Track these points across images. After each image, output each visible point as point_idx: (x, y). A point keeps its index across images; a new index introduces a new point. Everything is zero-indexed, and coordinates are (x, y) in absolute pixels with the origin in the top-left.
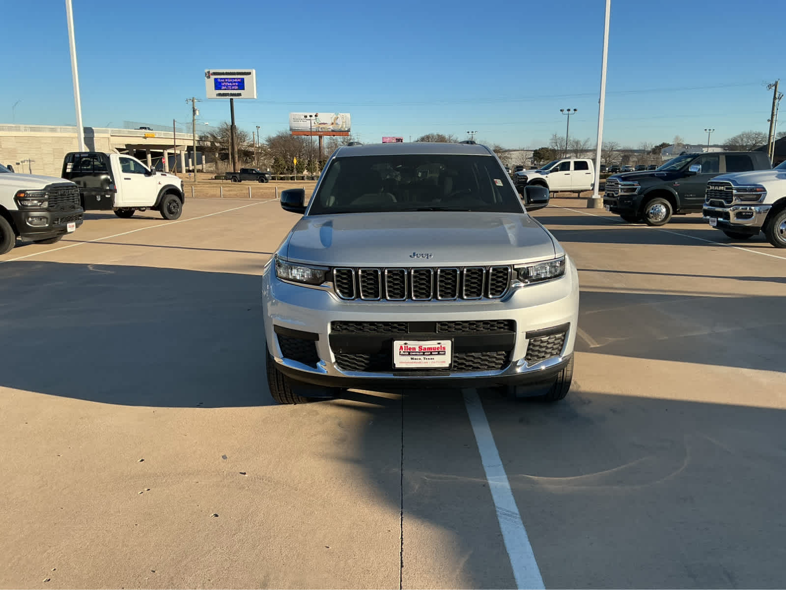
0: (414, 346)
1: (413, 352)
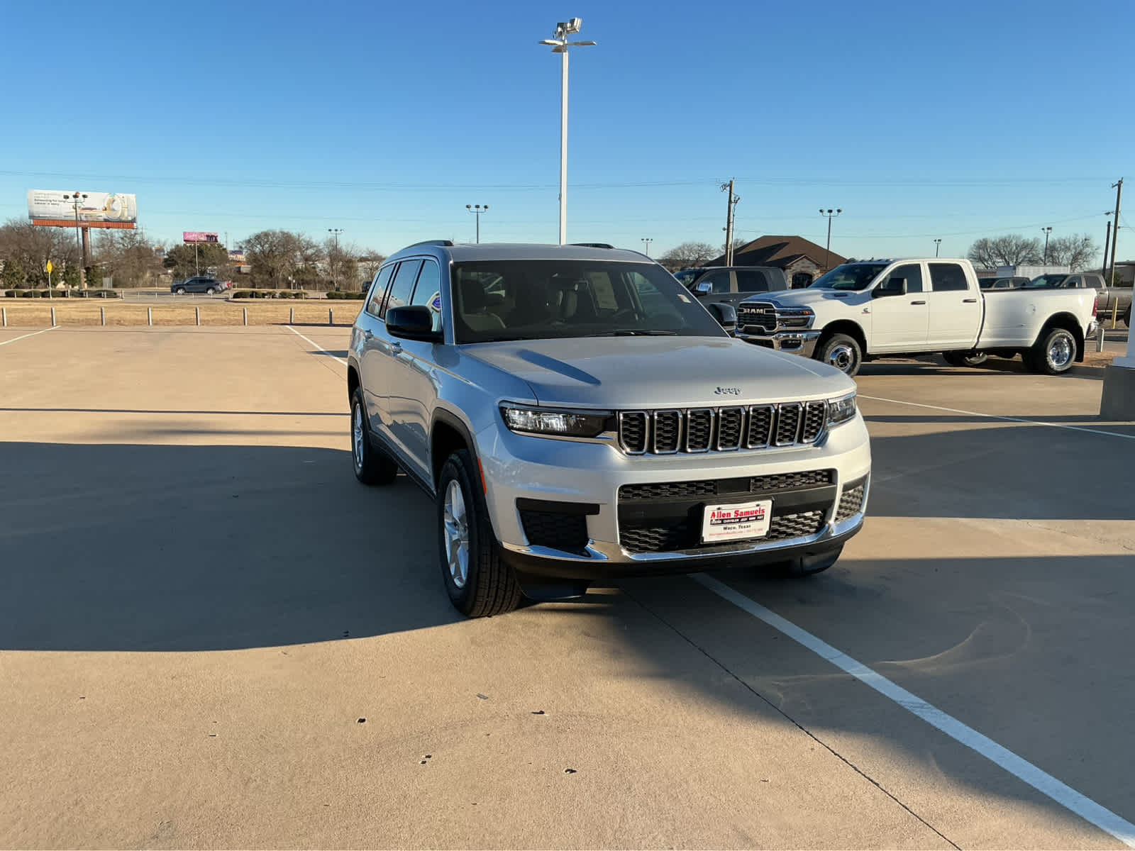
0: (729, 512)
1: (727, 519)
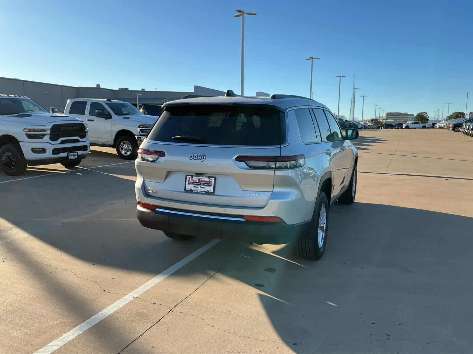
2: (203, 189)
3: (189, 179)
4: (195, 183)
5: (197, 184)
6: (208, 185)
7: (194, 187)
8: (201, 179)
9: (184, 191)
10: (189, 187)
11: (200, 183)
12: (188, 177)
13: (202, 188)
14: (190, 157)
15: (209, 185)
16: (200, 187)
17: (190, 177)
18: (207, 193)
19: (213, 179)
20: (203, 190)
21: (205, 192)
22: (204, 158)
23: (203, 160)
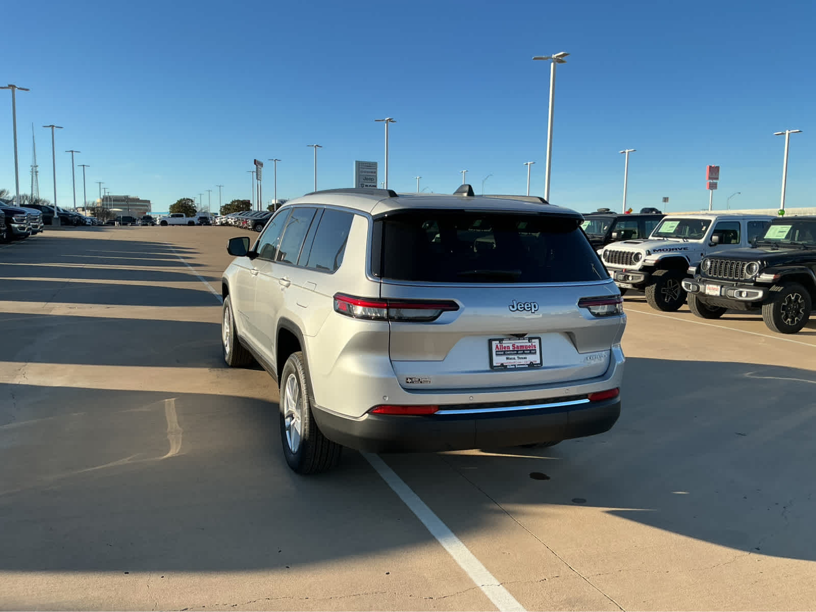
2: (523, 360)
3: (497, 346)
4: (509, 352)
5: (512, 352)
6: (530, 353)
7: (507, 358)
8: (516, 344)
9: (488, 368)
10: (498, 360)
11: (518, 351)
12: (494, 343)
13: (522, 358)
14: (511, 307)
15: (532, 352)
16: (518, 357)
17: (498, 342)
18: (532, 366)
19: (537, 341)
20: (523, 362)
21: (527, 366)
22: (535, 307)
23: (535, 311)
